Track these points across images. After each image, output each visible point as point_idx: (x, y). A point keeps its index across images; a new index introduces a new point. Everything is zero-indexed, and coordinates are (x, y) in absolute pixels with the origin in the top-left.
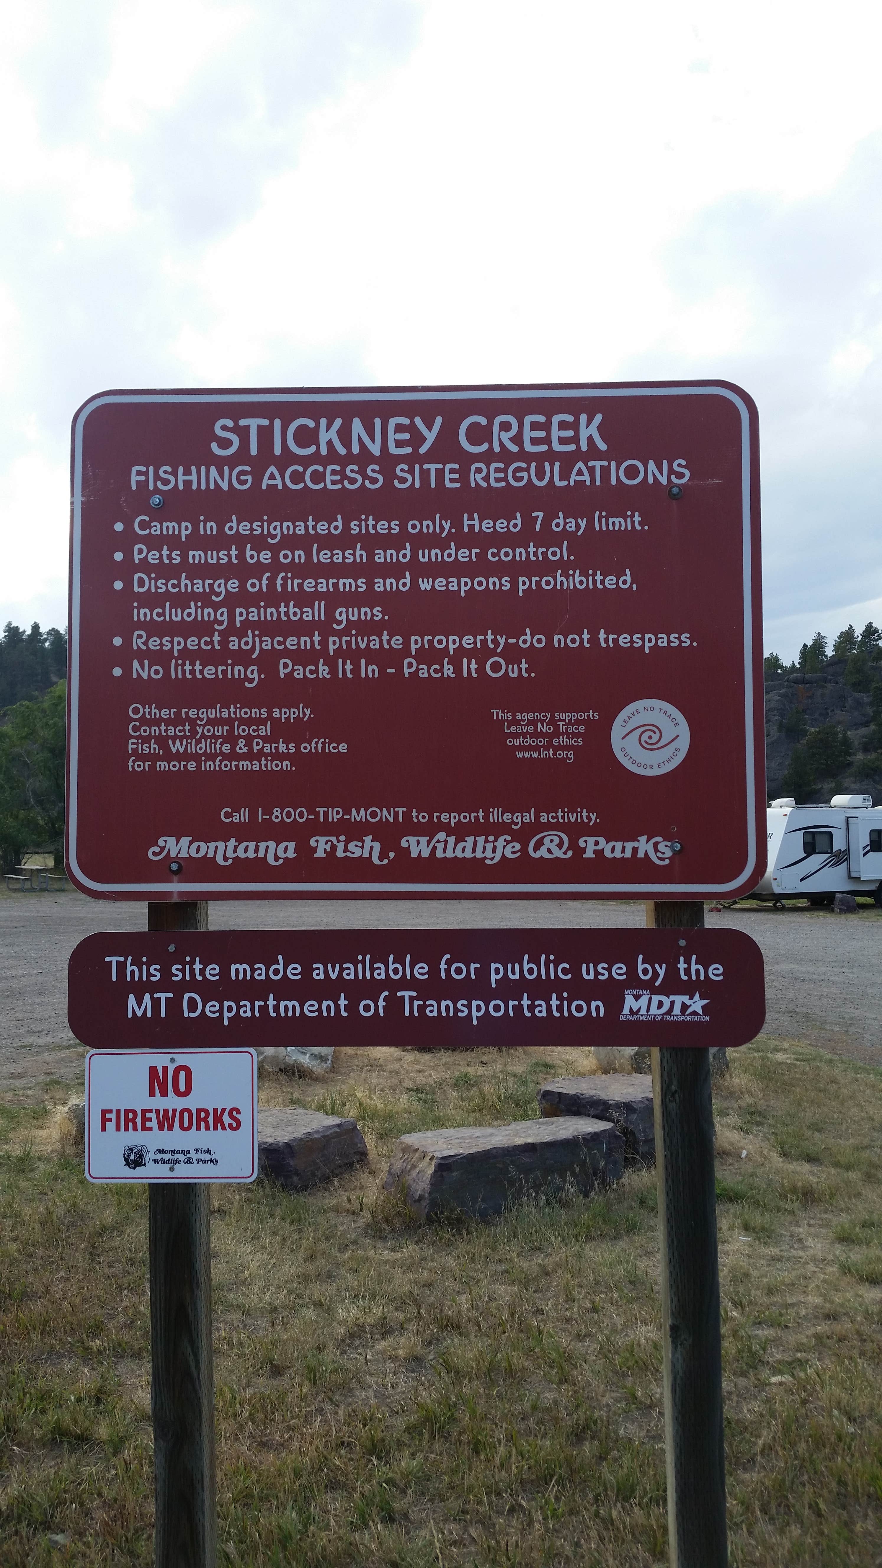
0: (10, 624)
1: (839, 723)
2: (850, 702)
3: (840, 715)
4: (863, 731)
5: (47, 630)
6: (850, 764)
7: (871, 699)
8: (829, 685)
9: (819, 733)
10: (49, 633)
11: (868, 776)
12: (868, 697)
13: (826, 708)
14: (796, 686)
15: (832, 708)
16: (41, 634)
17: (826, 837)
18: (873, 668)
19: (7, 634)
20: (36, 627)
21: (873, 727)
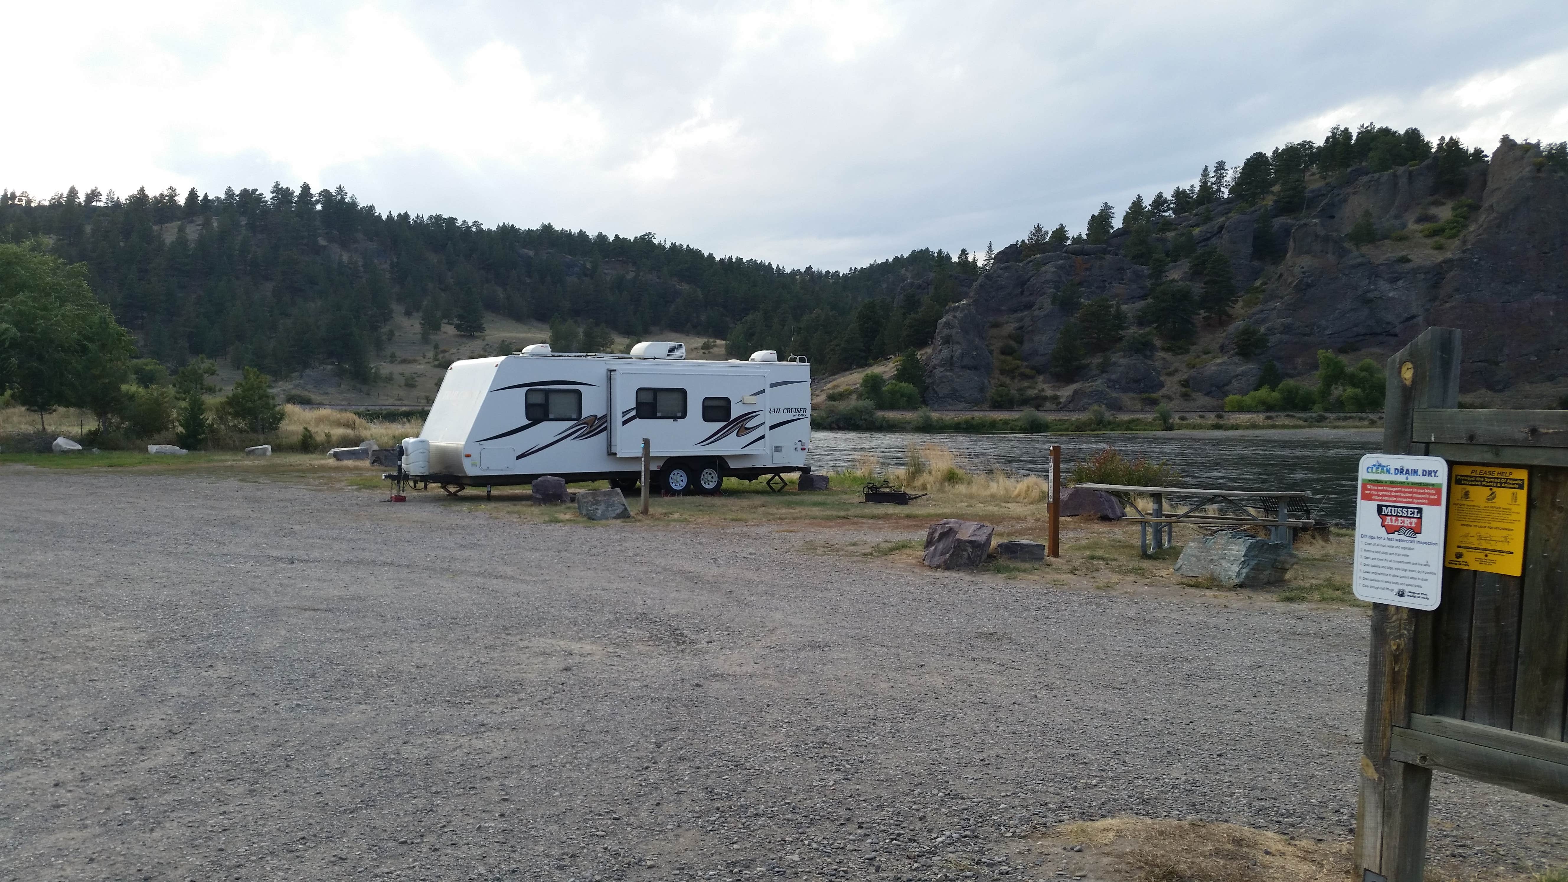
0: (278, 184)
1: (1116, 296)
2: (1129, 274)
3: (1118, 288)
4: (1140, 304)
5: (319, 192)
6: (1121, 339)
7: (1150, 272)
8: (1109, 257)
9: (1091, 305)
10: (320, 195)
11: (1138, 351)
12: (1148, 269)
13: (1105, 281)
14: (1074, 257)
15: (1109, 281)
16: (311, 196)
17: (573, 398)
18: (1158, 240)
19: (274, 194)
20: (306, 188)
21: (1150, 300)
